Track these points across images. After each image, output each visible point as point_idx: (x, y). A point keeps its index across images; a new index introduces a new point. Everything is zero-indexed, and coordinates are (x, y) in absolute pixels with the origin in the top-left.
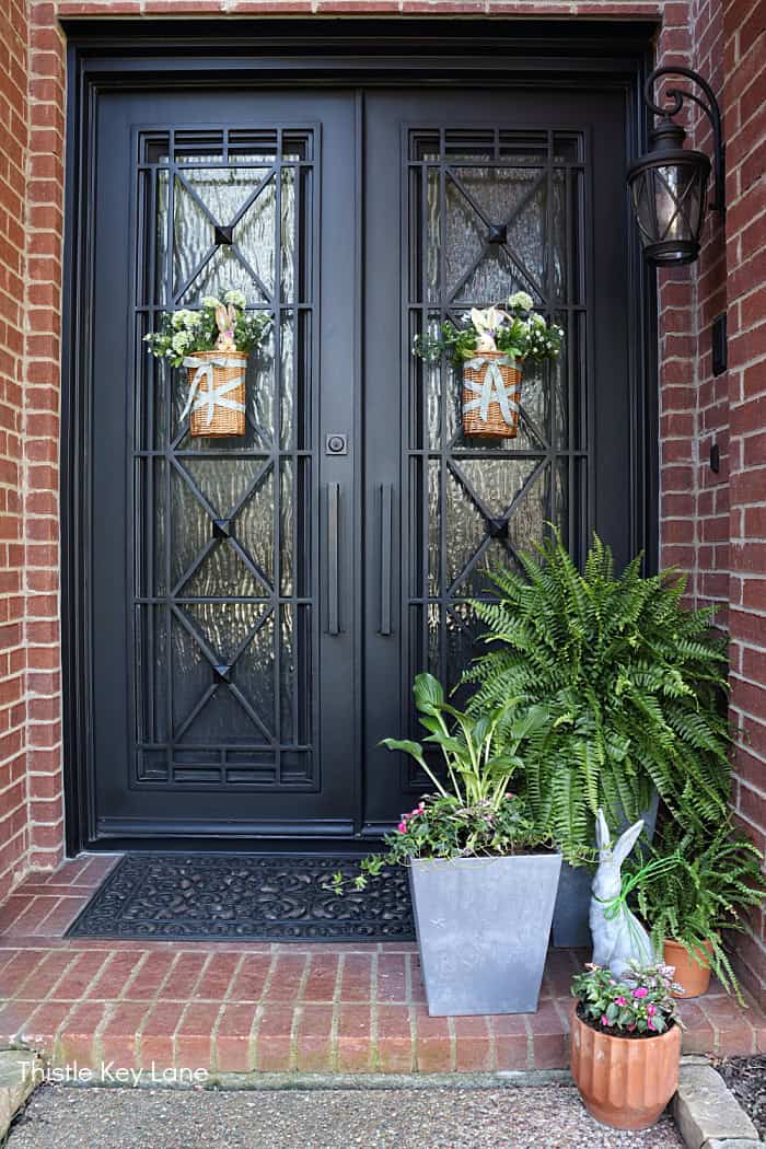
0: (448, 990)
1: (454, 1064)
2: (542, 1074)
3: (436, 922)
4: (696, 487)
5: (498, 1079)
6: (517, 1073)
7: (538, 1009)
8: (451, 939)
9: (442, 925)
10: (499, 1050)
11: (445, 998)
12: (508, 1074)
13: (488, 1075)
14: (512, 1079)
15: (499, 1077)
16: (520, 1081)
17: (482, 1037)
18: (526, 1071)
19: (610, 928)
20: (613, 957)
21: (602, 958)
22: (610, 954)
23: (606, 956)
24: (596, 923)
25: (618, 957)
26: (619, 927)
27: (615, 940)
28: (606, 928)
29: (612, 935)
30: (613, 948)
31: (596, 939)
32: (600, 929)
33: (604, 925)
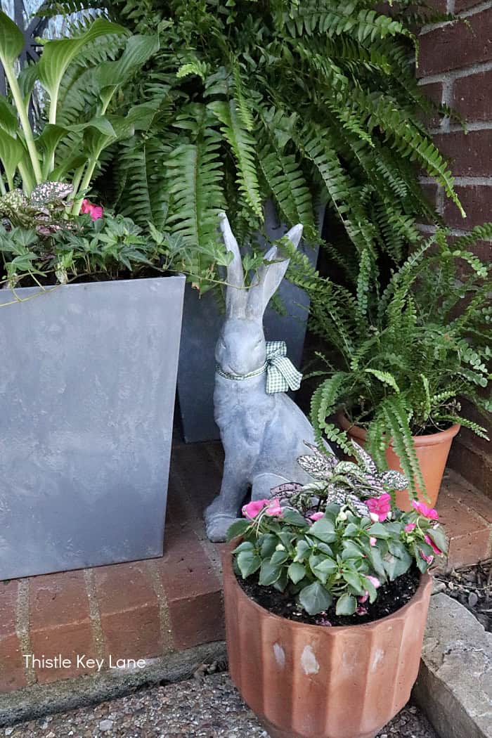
1: (31, 673)
2: (188, 655)
5: (112, 680)
10: (111, 636)
13: (96, 676)
14: (137, 674)
15: (114, 676)
16: (152, 673)
17: (75, 623)
18: (161, 655)
19: (251, 422)
20: (259, 468)
21: (240, 470)
22: (254, 462)
23: (247, 466)
24: (226, 415)
25: (266, 467)
26: (266, 418)
27: (261, 440)
28: (243, 422)
29: (253, 432)
30: (258, 452)
31: (227, 442)
32: (232, 425)
33: (240, 416)
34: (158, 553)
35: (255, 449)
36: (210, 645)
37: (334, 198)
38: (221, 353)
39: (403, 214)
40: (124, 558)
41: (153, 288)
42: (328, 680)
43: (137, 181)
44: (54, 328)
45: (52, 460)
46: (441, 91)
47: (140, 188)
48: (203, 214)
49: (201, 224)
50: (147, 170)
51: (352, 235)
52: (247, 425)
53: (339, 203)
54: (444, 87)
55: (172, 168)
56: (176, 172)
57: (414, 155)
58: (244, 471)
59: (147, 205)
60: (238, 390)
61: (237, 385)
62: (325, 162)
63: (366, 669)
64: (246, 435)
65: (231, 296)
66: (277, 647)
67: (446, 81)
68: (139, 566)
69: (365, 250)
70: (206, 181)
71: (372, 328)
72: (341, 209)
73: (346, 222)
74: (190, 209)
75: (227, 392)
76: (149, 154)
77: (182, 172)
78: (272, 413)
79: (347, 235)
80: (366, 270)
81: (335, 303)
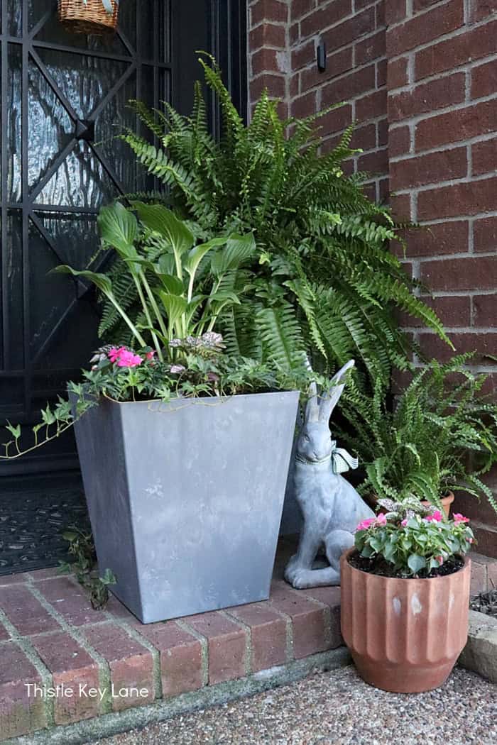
0: (167, 584)
1: (205, 675)
2: (302, 664)
3: (152, 492)
4: (288, 96)
5: (256, 683)
6: (276, 670)
7: (271, 595)
8: (168, 515)
9: (159, 493)
10: (256, 645)
11: (164, 595)
12: (265, 674)
13: (245, 679)
14: (271, 678)
15: (257, 679)
16: (281, 678)
17: (236, 633)
18: (285, 664)
19: (325, 494)
20: (331, 527)
21: (317, 531)
22: (327, 523)
23: (322, 528)
24: (307, 491)
25: (338, 525)
26: (334, 491)
27: (332, 507)
28: (320, 494)
29: (327, 501)
30: (330, 516)
31: (307, 511)
32: (312, 497)
33: (318, 491)
34: (266, 596)
35: (328, 514)
36: (315, 656)
37: (358, 343)
38: (304, 445)
39: (399, 353)
40: (244, 601)
41: (283, 398)
42: (427, 615)
43: (229, 332)
44: (226, 423)
45: (211, 518)
46: (412, 269)
47: (231, 337)
48: (292, 354)
49: (292, 360)
50: (235, 325)
51: (369, 368)
52: (323, 496)
53: (361, 347)
54: (413, 266)
55: (261, 324)
56: (264, 326)
57: (418, 314)
58: (320, 531)
59: (237, 348)
60: (316, 472)
61: (315, 469)
62: (349, 320)
63: (447, 605)
64: (322, 504)
65: (310, 407)
66: (395, 600)
67: (415, 263)
68: (259, 605)
69: (378, 378)
70: (288, 333)
71: (392, 428)
72: (362, 351)
73: (366, 359)
74: (281, 351)
75: (308, 474)
76: (236, 314)
77: (269, 326)
78: (337, 488)
79: (367, 368)
80: (379, 393)
81: (367, 413)
